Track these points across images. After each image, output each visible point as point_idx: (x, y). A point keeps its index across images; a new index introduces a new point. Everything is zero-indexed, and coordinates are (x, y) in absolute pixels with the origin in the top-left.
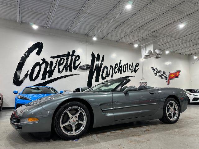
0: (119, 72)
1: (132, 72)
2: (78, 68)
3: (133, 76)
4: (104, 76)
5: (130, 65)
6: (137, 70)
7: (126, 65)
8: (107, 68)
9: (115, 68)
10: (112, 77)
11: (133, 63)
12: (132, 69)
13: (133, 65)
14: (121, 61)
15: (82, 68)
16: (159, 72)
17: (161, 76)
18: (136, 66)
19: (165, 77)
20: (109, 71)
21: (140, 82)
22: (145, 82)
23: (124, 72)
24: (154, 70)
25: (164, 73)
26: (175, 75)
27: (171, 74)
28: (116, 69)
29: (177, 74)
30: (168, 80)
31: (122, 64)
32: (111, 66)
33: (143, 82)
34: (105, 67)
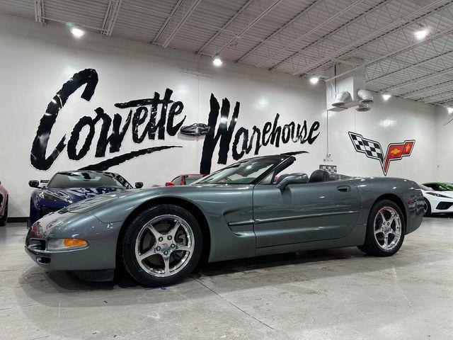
0: (272, 143)
3: (304, 152)
5: (299, 126)
7: (290, 125)
8: (246, 132)
9: (265, 132)
10: (257, 152)
11: (305, 122)
12: (303, 134)
13: (305, 126)
15: (188, 132)
16: (366, 143)
17: (369, 153)
18: (312, 130)
19: (378, 154)
21: (321, 166)
22: (332, 167)
23: (285, 141)
24: (354, 137)
25: (377, 146)
26: (402, 150)
27: (392, 147)
28: (267, 136)
29: (408, 148)
30: (385, 161)
33: (327, 166)
34: (242, 130)
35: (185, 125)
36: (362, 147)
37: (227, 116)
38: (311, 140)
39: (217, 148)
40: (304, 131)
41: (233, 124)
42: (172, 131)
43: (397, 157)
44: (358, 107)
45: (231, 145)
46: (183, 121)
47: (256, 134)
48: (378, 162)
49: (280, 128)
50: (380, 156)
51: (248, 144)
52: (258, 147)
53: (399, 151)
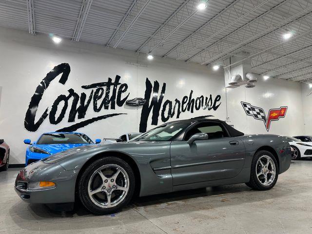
0: (188, 110)
1: (209, 109)
2: (125, 103)
3: (211, 116)
4: (166, 115)
5: (207, 98)
6: (218, 106)
8: (171, 103)
9: (184, 103)
10: (178, 117)
11: (211, 95)
13: (211, 98)
14: (192, 91)
15: (131, 104)
16: (253, 109)
17: (256, 116)
18: (216, 101)
19: (262, 116)
20: (173, 108)
23: (197, 109)
25: (261, 111)
26: (279, 113)
27: (271, 112)
28: (185, 105)
29: (282, 112)
30: (267, 121)
31: (194, 97)
32: (176, 100)
34: (168, 102)
35: (128, 99)
36: (251, 112)
38: (215, 108)
39: (151, 114)
40: (210, 101)
41: (162, 98)
42: (120, 104)
43: (276, 118)
44: (247, 85)
45: (160, 112)
46: (128, 96)
47: (177, 104)
48: (262, 122)
49: (193, 100)
50: (263, 118)
51: (172, 111)
52: (179, 113)
53: (276, 114)
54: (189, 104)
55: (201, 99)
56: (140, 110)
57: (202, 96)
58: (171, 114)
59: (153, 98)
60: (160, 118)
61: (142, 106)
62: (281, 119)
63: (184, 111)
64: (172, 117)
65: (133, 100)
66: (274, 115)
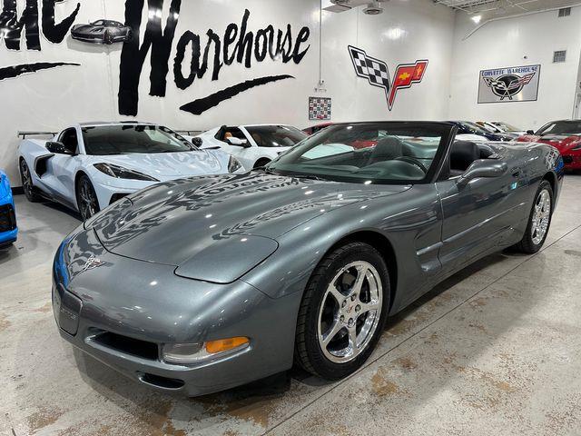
0: (239, 60)
1: (286, 59)
2: (69, 33)
3: (288, 77)
4: (186, 72)
5: (280, 33)
6: (304, 53)
7: (267, 30)
8: (196, 40)
9: (228, 41)
10: (215, 77)
11: (289, 26)
12: (286, 47)
13: (289, 34)
14: (247, 13)
15: (87, 36)
16: (369, 63)
17: (373, 78)
18: (299, 40)
19: (383, 79)
20: (202, 52)
21: (311, 99)
22: (326, 99)
23: (260, 58)
24: (355, 54)
25: (383, 68)
27: (401, 70)
28: (231, 48)
29: (419, 70)
30: (391, 90)
31: (253, 27)
32: (210, 33)
33: (319, 99)
34: (188, 36)
35: (78, 21)
36: (365, 69)
37: (161, 8)
38: (298, 58)
39: (147, 68)
40: (287, 42)
41: (172, 24)
42: (56, 34)
43: (406, 83)
44: (366, 7)
45: (171, 63)
46: (75, 13)
47: (213, 43)
48: (382, 91)
49: (251, 34)
50: (386, 82)
51: (201, 62)
52: (217, 67)
53: (408, 76)
54: (241, 45)
55: (268, 34)
56: (115, 56)
57: (270, 28)
58: (198, 71)
59: (150, 24)
60: (170, 77)
61: (121, 45)
62: (414, 86)
63: (228, 62)
64: (200, 77)
65: (92, 25)
66: (405, 76)
